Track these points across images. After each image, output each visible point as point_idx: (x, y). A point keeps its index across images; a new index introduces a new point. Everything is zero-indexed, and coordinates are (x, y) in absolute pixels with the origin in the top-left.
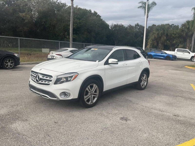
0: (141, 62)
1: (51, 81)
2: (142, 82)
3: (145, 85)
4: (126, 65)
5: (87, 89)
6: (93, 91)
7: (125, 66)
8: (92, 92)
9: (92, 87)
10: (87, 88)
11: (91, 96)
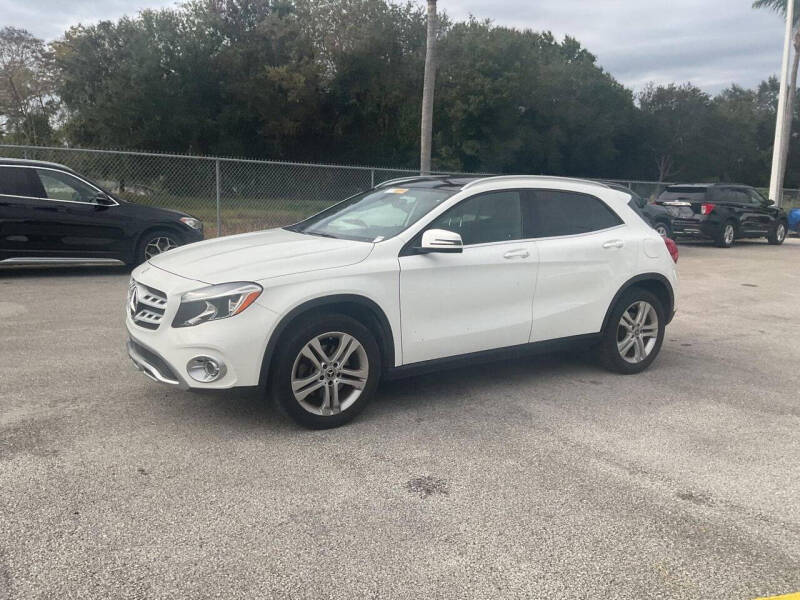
0: (620, 247)
1: (162, 311)
2: (630, 340)
3: (642, 352)
4: (524, 257)
5: (306, 351)
6: (340, 359)
7: (521, 260)
8: (335, 365)
9: (331, 345)
10: (306, 346)
11: (331, 383)
